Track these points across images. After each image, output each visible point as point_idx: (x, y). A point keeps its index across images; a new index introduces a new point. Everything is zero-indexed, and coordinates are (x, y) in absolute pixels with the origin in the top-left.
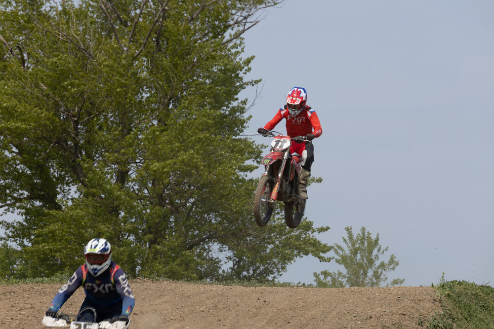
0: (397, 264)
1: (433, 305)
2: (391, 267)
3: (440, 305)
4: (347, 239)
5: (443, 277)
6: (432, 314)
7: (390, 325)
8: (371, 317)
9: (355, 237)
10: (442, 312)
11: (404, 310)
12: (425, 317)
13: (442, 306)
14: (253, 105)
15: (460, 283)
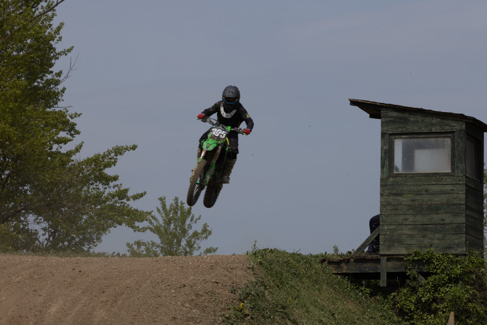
0: (210, 233)
1: (245, 272)
2: (204, 236)
3: (252, 273)
4: (161, 209)
5: (255, 245)
6: (244, 282)
7: (203, 294)
8: (184, 286)
9: (168, 207)
10: (254, 280)
11: (217, 278)
12: (238, 285)
13: (254, 274)
14: (67, 77)
15: (272, 251)
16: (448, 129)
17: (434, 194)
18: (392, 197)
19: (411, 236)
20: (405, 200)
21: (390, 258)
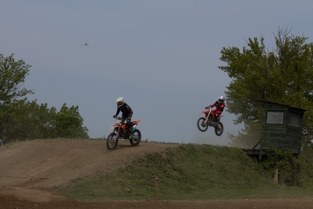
16: (283, 110)
17: (277, 130)
18: (265, 131)
19: (269, 144)
20: (269, 132)
21: (263, 150)
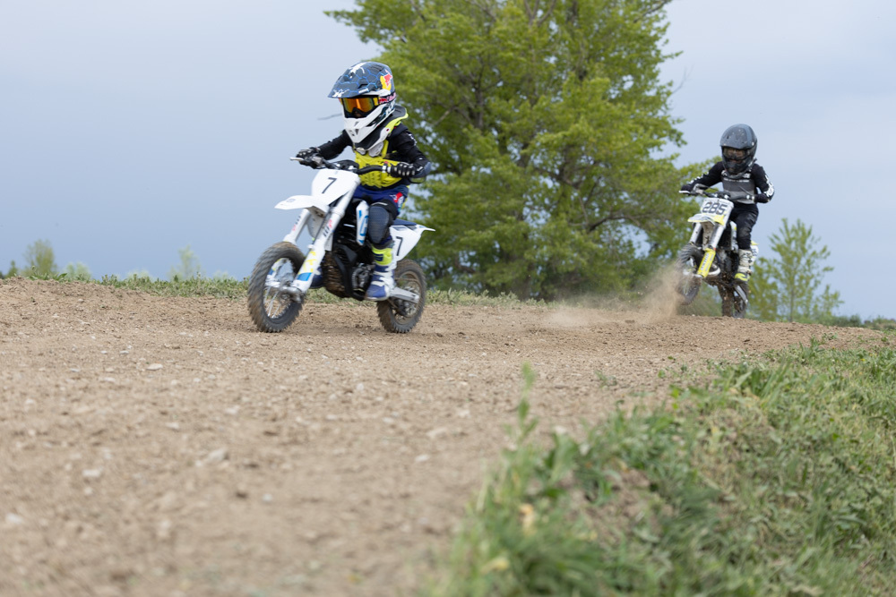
2: (824, 255)
4: (783, 229)
9: (790, 227)
